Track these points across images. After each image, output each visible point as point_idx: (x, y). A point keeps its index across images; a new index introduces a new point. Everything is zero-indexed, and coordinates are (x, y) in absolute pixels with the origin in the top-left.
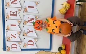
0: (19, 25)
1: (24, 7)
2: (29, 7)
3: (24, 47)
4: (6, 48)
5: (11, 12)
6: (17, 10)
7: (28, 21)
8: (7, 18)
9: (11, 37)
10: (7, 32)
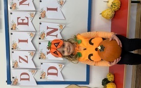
0: (32, 41)
1: (40, 10)
2: (48, 9)
3: (41, 78)
4: (12, 80)
5: (18, 18)
6: (29, 16)
7: (48, 34)
8: (12, 29)
9: (20, 62)
10: (13, 52)
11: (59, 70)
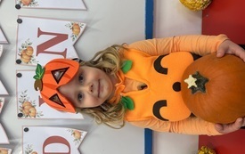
11: (74, 146)
